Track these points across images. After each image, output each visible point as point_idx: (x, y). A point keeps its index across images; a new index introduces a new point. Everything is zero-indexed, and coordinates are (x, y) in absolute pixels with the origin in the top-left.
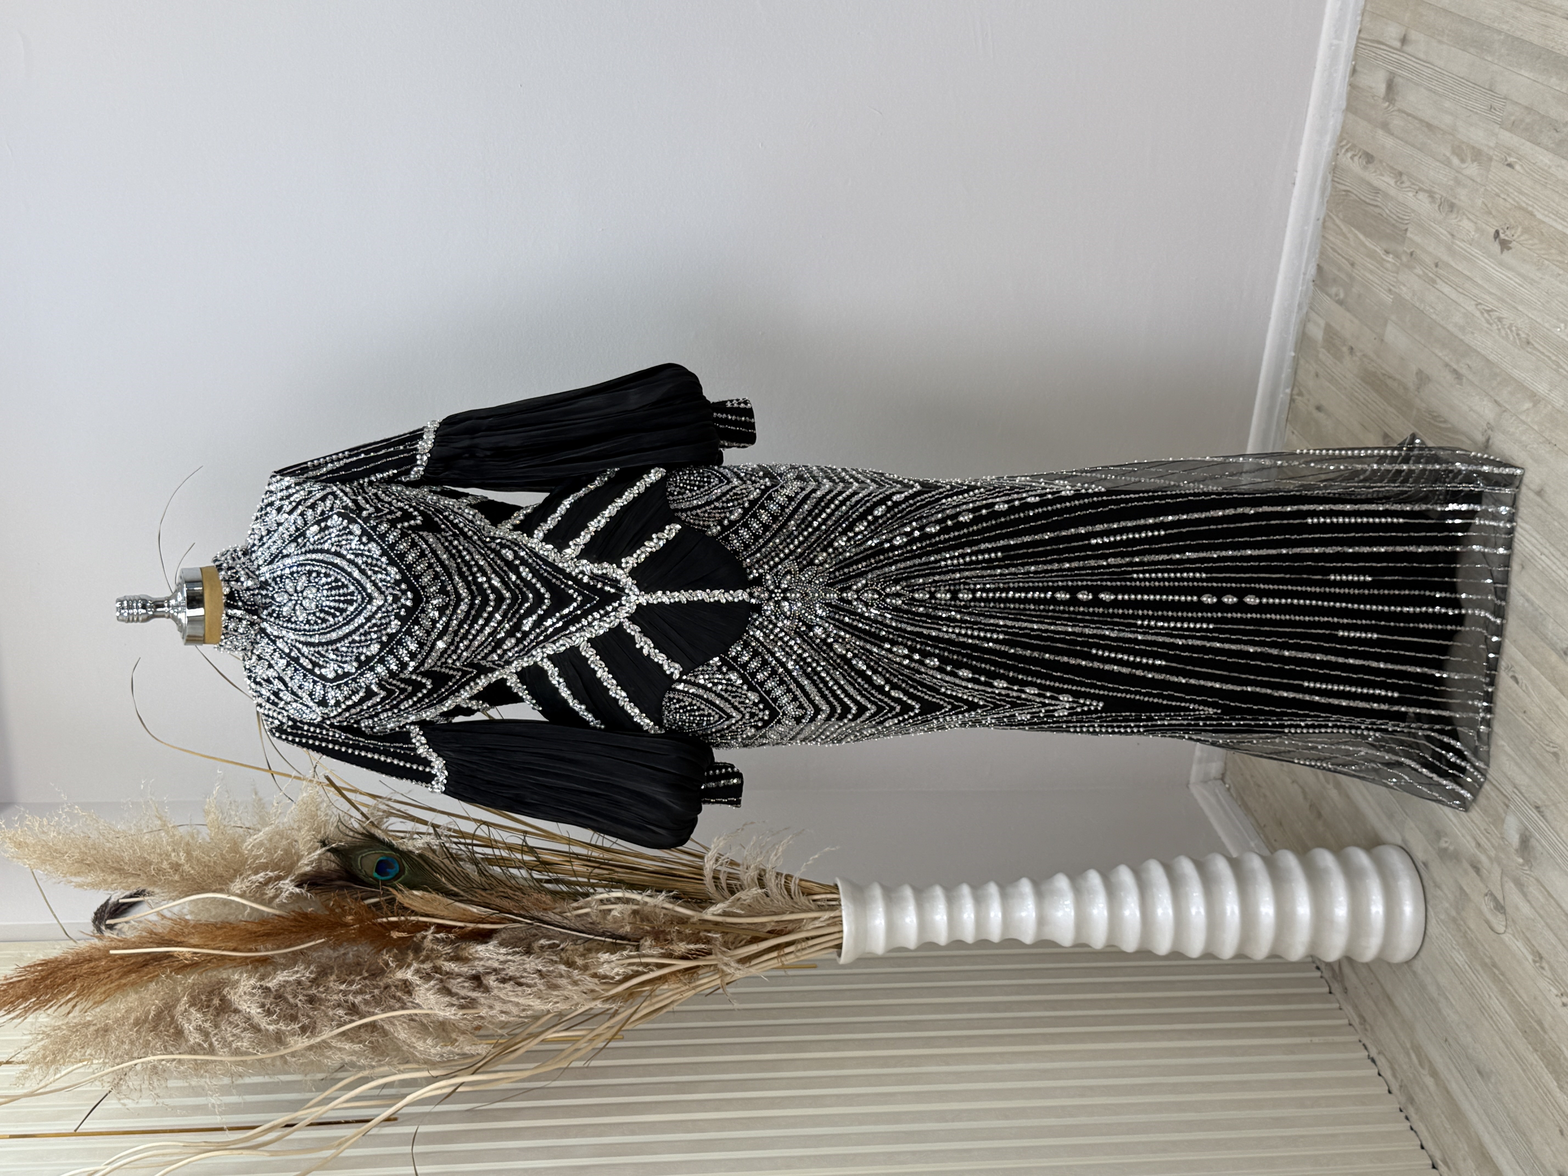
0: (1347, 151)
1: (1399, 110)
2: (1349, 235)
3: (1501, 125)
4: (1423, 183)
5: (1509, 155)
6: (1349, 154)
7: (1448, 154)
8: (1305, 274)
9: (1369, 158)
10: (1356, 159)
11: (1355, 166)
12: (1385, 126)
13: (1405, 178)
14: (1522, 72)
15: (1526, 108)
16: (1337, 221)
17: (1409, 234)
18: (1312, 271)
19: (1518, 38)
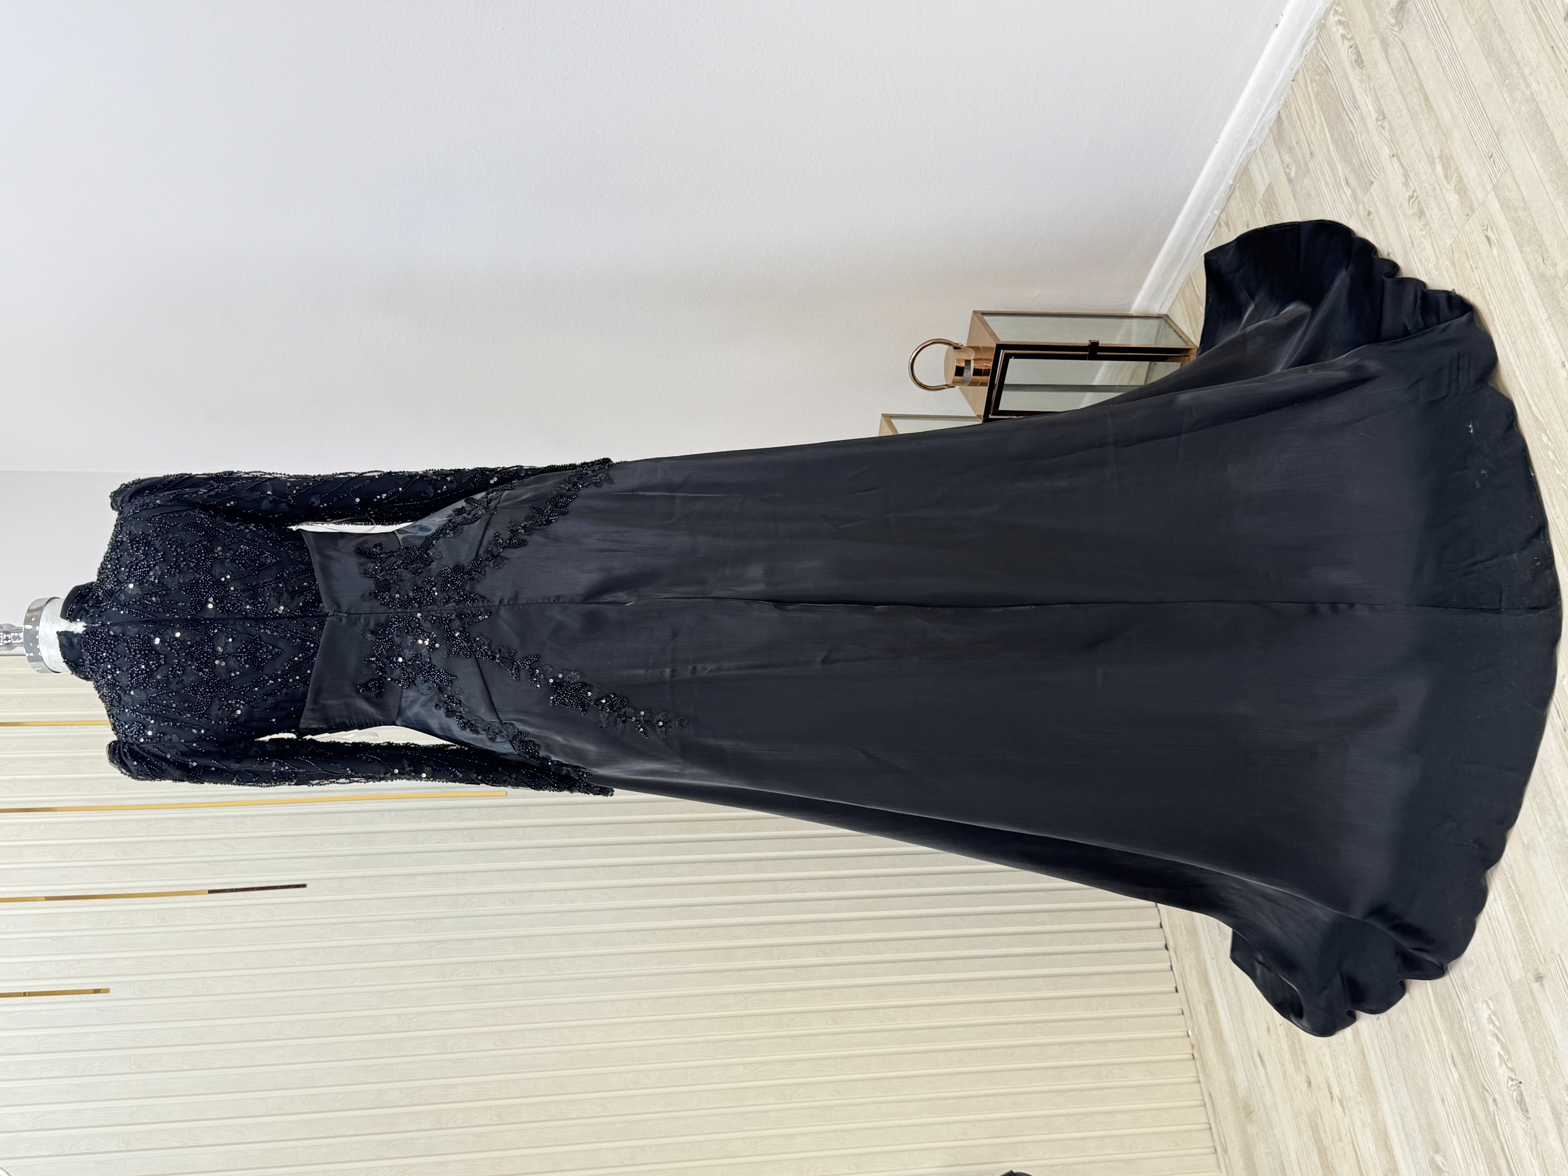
0: (1340, 22)
1: (1403, 44)
2: (1317, 118)
3: (1495, 187)
4: (1402, 153)
5: (1491, 227)
6: (1341, 31)
7: (1436, 155)
8: (1263, 115)
9: (1359, 61)
10: (1347, 44)
11: (1344, 51)
12: (1385, 44)
13: (1386, 124)
14: (1534, 156)
15: (1524, 200)
16: (1310, 89)
17: (1372, 189)
18: (1272, 115)
19: (1542, 116)
